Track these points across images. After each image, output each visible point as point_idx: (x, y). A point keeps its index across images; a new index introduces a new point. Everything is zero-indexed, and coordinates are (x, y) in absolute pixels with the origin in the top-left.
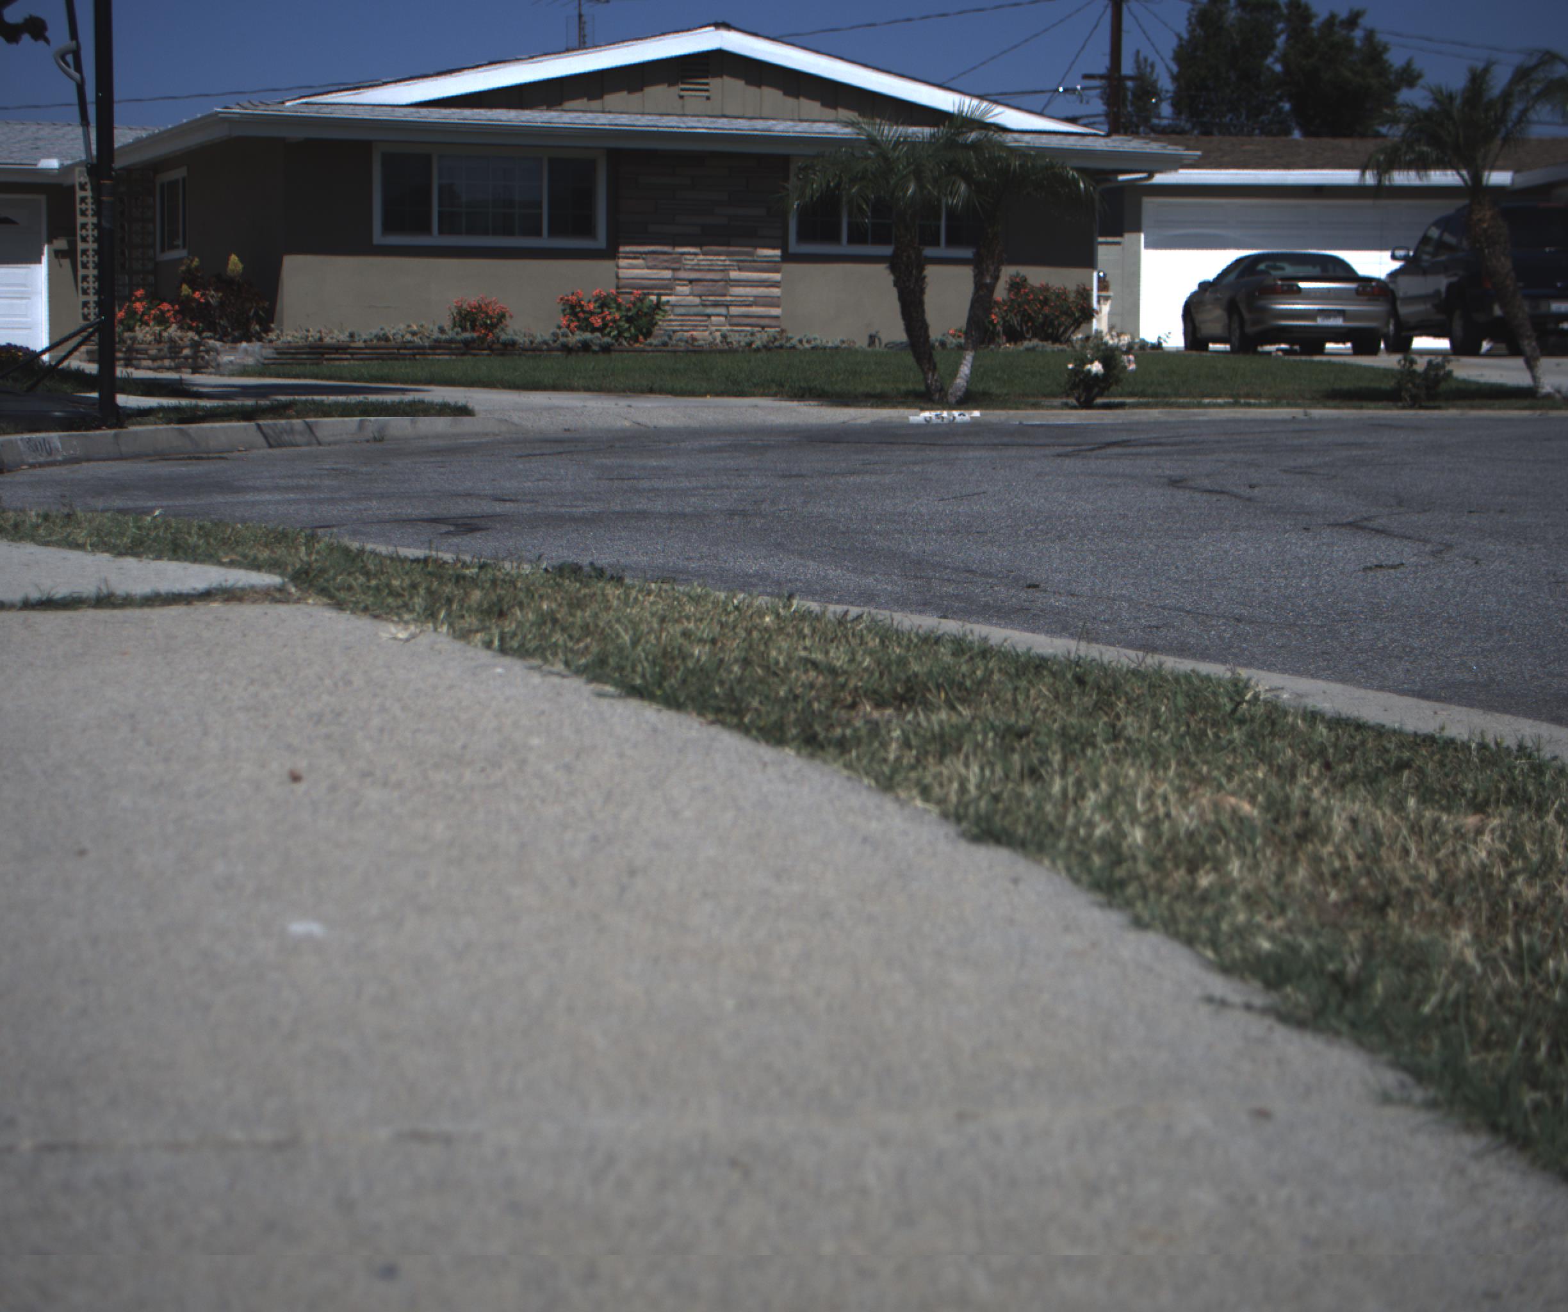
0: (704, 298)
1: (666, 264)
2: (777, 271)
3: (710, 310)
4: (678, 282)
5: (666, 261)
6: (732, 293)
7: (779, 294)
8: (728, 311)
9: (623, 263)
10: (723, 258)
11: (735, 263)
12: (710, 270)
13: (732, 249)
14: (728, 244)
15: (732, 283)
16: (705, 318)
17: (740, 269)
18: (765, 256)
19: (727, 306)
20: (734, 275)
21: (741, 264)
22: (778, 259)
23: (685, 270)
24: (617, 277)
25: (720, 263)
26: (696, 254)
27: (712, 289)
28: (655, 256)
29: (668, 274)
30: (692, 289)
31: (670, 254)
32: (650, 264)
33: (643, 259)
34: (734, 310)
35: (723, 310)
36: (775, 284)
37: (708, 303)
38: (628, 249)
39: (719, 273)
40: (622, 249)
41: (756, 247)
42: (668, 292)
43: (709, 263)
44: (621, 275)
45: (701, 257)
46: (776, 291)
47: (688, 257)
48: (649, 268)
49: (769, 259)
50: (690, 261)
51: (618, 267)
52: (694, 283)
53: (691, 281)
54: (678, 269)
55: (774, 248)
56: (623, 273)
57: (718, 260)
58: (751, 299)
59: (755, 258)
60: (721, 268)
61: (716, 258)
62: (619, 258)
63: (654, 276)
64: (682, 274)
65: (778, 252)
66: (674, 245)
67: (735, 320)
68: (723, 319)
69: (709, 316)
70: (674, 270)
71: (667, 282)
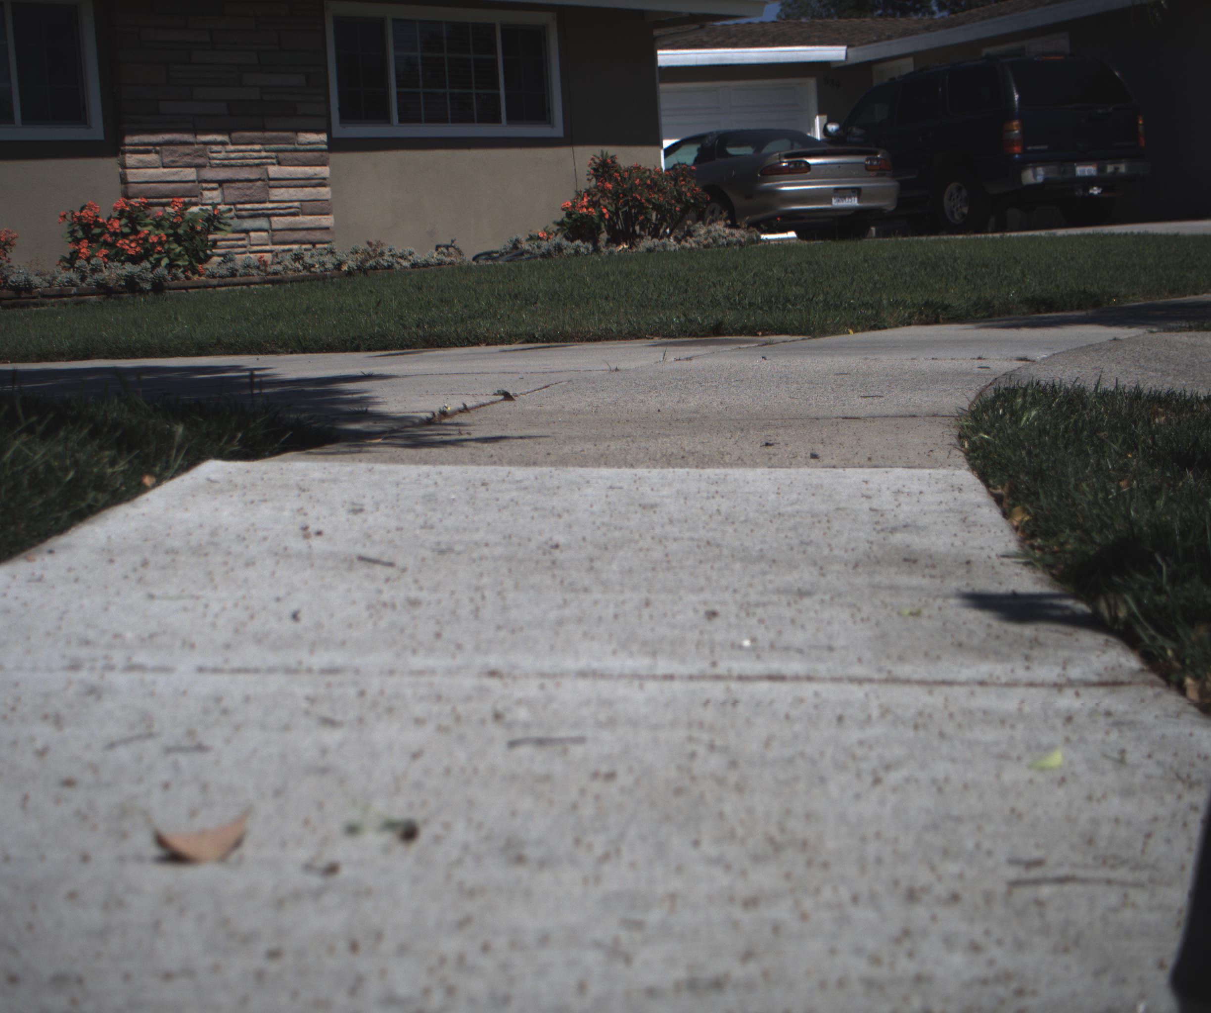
0: (239, 206)
1: (187, 160)
2: (324, 165)
3: (248, 224)
4: (205, 185)
5: (188, 155)
6: (273, 198)
7: (329, 196)
8: (270, 223)
9: (131, 160)
10: (258, 147)
11: (273, 155)
12: (243, 166)
13: (268, 134)
14: (264, 130)
15: (272, 183)
16: (242, 235)
17: (279, 164)
18: (309, 143)
19: (269, 216)
20: (274, 171)
21: (281, 155)
22: (325, 147)
23: (211, 167)
24: (124, 180)
25: (255, 155)
26: (223, 143)
27: (248, 192)
28: (172, 148)
29: (190, 174)
30: (223, 194)
31: (192, 144)
32: (167, 160)
33: (157, 153)
34: (278, 222)
35: (262, 223)
36: (322, 183)
37: (244, 213)
38: (136, 139)
39: (255, 169)
40: (128, 139)
41: (297, 131)
42: (194, 200)
43: (241, 155)
44: (130, 179)
45: (231, 148)
46: (325, 192)
47: (215, 148)
48: (165, 167)
49: (314, 147)
50: (219, 154)
51: (124, 166)
52: (225, 185)
53: (221, 183)
54: (203, 167)
55: (317, 131)
56: (133, 175)
57: (252, 151)
58: (296, 204)
59: (297, 146)
60: (257, 162)
61: (249, 147)
62: (124, 153)
63: (172, 178)
64: (208, 174)
65: (323, 137)
66: (196, 132)
67: (279, 236)
68: (264, 234)
69: (247, 231)
70: (198, 167)
71: (190, 185)
